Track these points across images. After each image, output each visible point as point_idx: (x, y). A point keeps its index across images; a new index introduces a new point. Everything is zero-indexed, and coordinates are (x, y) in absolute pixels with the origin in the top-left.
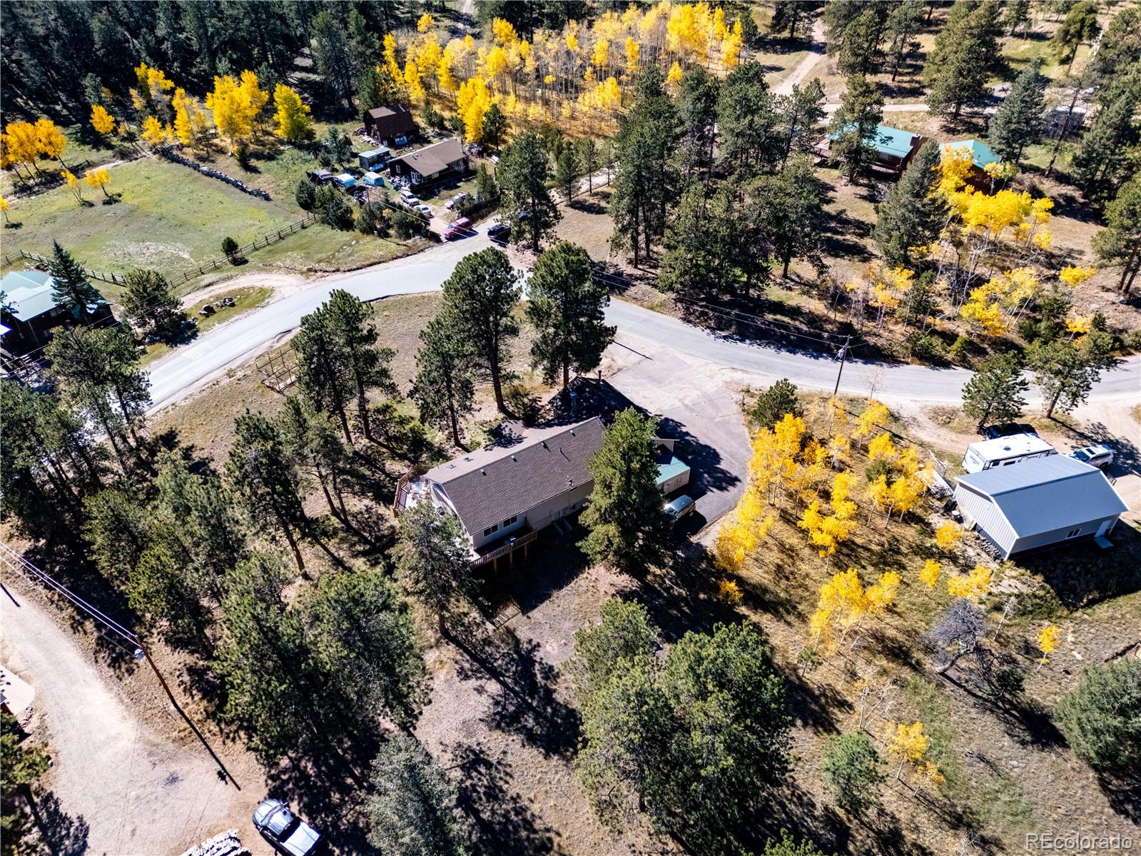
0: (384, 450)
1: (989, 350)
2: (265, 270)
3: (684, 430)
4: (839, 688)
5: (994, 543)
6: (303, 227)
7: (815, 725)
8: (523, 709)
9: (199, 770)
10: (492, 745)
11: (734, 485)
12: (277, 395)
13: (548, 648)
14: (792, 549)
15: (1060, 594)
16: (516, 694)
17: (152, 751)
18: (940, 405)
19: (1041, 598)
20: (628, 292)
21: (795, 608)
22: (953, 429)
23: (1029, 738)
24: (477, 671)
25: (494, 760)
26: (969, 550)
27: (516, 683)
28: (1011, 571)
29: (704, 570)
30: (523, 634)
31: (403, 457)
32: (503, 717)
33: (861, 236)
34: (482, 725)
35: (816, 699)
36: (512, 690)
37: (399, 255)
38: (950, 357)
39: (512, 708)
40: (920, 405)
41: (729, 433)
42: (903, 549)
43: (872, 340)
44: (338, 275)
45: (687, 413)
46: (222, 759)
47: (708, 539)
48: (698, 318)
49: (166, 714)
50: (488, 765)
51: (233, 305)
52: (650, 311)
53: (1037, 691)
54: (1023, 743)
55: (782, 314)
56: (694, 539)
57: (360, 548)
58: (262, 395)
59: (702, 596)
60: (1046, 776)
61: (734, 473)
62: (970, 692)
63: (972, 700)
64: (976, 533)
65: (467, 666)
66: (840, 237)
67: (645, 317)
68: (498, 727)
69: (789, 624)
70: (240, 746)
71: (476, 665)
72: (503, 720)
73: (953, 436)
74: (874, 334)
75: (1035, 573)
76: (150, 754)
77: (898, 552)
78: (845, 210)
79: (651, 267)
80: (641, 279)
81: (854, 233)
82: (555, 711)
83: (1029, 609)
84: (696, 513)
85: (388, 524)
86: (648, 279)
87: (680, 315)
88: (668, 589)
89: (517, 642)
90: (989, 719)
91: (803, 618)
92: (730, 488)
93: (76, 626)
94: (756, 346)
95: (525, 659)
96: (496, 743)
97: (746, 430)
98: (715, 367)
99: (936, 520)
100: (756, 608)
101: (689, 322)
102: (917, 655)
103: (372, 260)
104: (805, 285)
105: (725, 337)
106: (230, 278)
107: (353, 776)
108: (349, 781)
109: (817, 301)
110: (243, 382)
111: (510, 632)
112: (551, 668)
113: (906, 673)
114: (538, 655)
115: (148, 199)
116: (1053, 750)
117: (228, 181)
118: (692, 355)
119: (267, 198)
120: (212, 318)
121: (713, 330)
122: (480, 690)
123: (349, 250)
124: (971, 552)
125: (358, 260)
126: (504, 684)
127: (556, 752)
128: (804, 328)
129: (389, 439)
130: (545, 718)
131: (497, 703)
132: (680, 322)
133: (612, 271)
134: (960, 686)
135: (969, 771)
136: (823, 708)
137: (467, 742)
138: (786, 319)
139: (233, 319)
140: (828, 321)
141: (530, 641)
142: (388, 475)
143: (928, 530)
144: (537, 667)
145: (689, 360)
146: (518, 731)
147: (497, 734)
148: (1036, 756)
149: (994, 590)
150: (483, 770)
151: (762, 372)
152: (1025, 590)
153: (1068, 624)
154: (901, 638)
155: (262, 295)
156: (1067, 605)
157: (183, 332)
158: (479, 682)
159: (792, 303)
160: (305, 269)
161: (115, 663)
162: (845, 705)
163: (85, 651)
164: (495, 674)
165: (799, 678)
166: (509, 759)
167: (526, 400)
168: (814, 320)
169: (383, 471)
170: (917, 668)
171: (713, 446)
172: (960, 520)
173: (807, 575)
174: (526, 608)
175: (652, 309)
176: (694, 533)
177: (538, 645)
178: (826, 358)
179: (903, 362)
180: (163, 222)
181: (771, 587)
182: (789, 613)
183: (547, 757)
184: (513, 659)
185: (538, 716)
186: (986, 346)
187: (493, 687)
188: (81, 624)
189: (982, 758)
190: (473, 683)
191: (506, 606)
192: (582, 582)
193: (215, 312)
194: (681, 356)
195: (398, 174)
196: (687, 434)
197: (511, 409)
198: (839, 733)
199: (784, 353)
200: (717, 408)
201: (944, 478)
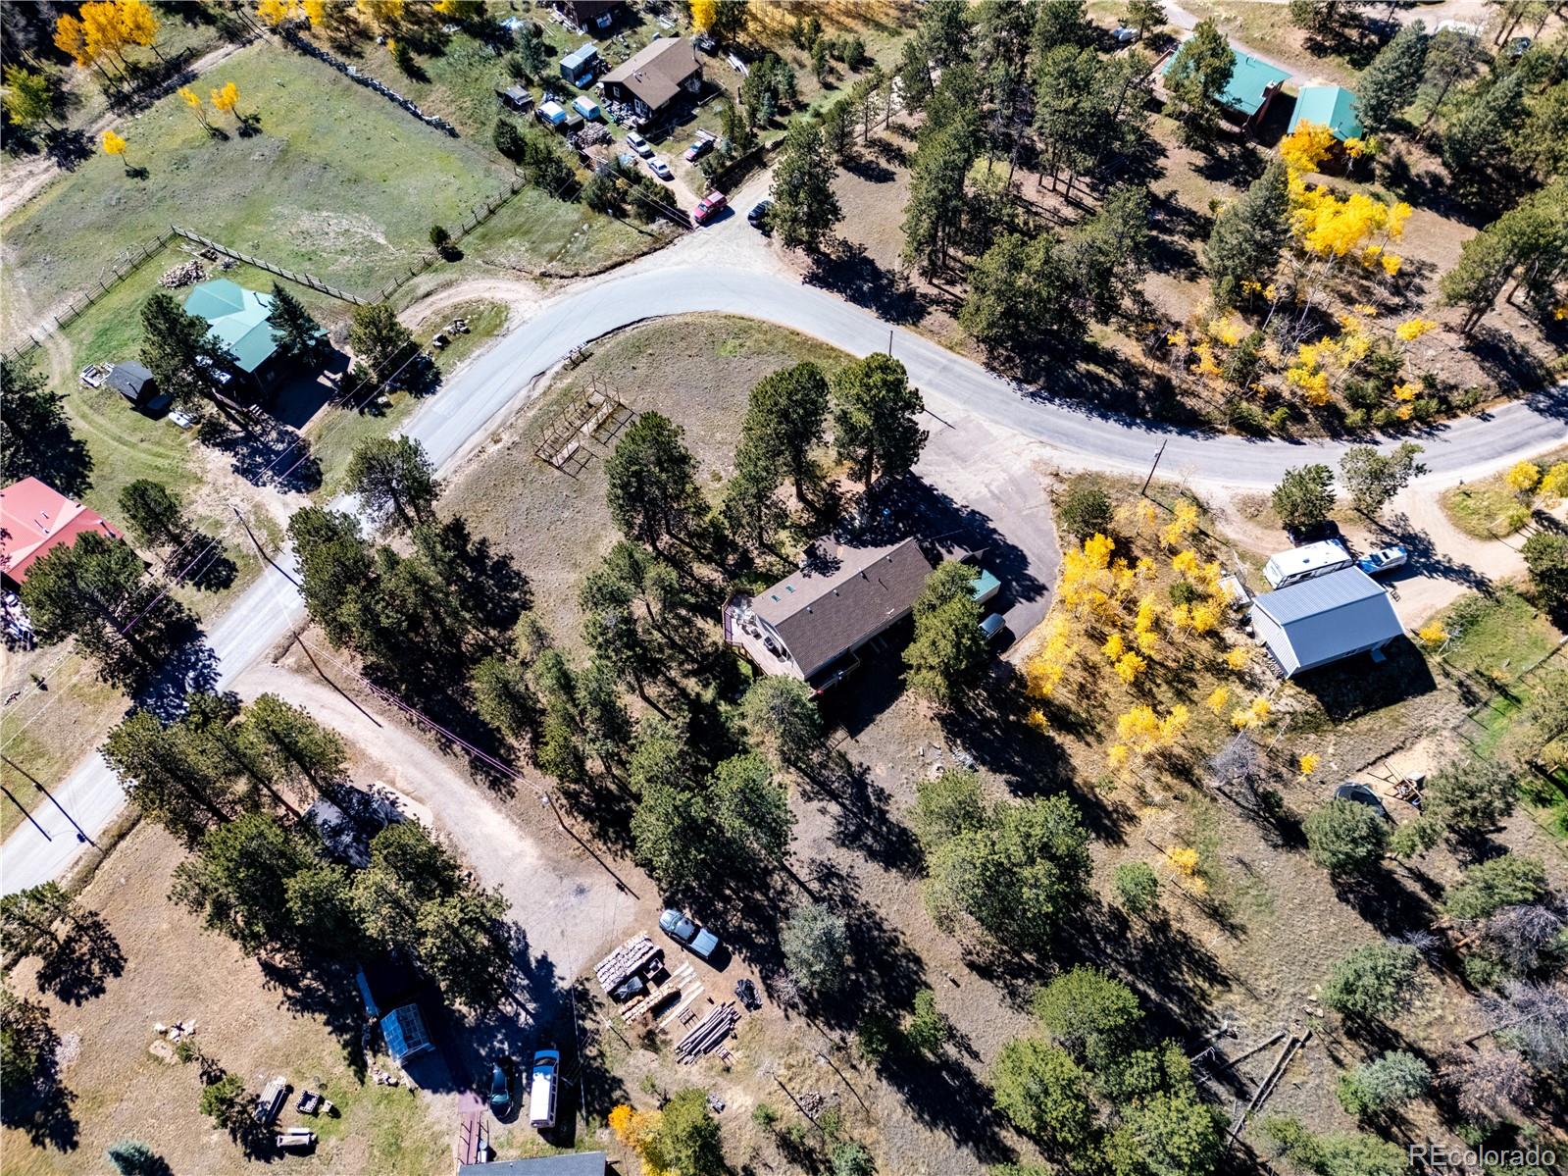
0: (687, 549)
1: (1311, 418)
2: (487, 271)
3: (991, 525)
4: (1129, 804)
5: (1279, 663)
6: (515, 192)
7: (1106, 839)
8: (862, 829)
9: (601, 885)
10: (840, 860)
11: (1041, 595)
12: (557, 473)
13: (878, 771)
14: (1094, 667)
15: (1329, 711)
16: (855, 814)
17: (556, 867)
18: (1250, 492)
19: (1312, 715)
20: (923, 322)
21: (1093, 728)
22: (1259, 523)
23: (1280, 842)
24: (817, 793)
25: (844, 873)
26: (1257, 667)
27: (854, 805)
28: (1291, 689)
29: (1014, 691)
30: (854, 758)
31: (709, 559)
32: (846, 836)
33: (1191, 237)
34: (829, 843)
35: (1108, 814)
36: (851, 811)
37: (645, 250)
38: (1268, 425)
39: (852, 828)
40: (1231, 493)
41: (1038, 530)
42: (1198, 666)
43: (1190, 402)
44: (578, 285)
45: (993, 503)
46: (617, 873)
47: (1016, 657)
48: (1003, 364)
49: (558, 834)
50: (840, 877)
51: (467, 331)
52: (949, 352)
53: (1293, 801)
54: (1275, 846)
55: (1097, 363)
56: (1003, 657)
57: (688, 667)
58: (540, 471)
59: (1012, 718)
60: (1289, 873)
61: (1042, 580)
62: (1238, 804)
63: (1239, 810)
64: (1264, 650)
65: (808, 788)
66: (1167, 238)
67: (944, 362)
68: (843, 845)
69: (1088, 744)
70: (628, 863)
71: (817, 788)
72: (847, 839)
73: (1258, 532)
74: (1192, 393)
75: (1310, 692)
76: (554, 869)
77: (1191, 669)
78: (1175, 192)
79: (948, 283)
80: (938, 303)
81: (1183, 232)
82: (889, 830)
83: (1301, 725)
84: (1006, 629)
85: (710, 640)
86: (945, 302)
87: (983, 359)
88: (980, 712)
89: (849, 765)
90: (1250, 826)
91: (1100, 738)
92: (1038, 598)
93: (445, 747)
94: (1066, 409)
95: (858, 782)
96: (845, 859)
97: (1054, 526)
98: (1022, 440)
99: (1230, 634)
100: (1060, 730)
101: (993, 369)
102: (1198, 771)
103: (616, 259)
104: (1123, 317)
105: (1033, 395)
106: (448, 285)
107: (730, 888)
108: (728, 892)
109: (1134, 343)
110: (514, 452)
111: (842, 756)
112: (882, 790)
113: (1187, 789)
114: (869, 778)
115: (294, 128)
116: (1298, 852)
117: (392, 98)
118: (997, 423)
119: (453, 133)
120: (449, 350)
121: (1019, 381)
122: (823, 811)
123: (583, 240)
124: (1258, 670)
125: (596, 257)
126: (842, 805)
127: (894, 866)
128: (1119, 383)
129: (690, 535)
130: (882, 836)
131: (839, 823)
132: (983, 369)
133: (902, 287)
134: (1230, 798)
135: (1227, 871)
136: (1115, 823)
137: (819, 858)
138: (1100, 371)
139: (474, 355)
140: (1145, 373)
141: (861, 765)
142: (698, 581)
143: (1223, 646)
144: (870, 789)
145: (995, 430)
146: (860, 848)
147: (843, 850)
148: (1284, 857)
149: (1273, 709)
150: (836, 882)
151: (1072, 448)
152: (1299, 707)
153: (1331, 737)
154: (1186, 755)
155: (497, 315)
156: (1333, 721)
157: (422, 374)
158: (821, 804)
159: (1106, 345)
160: (537, 272)
161: (494, 784)
162: (1132, 819)
163: (461, 773)
164: (834, 796)
165: (1095, 796)
166: (856, 872)
167: (824, 485)
168: (1131, 372)
169: (692, 575)
170: (1196, 784)
171: (1021, 547)
172: (1252, 635)
173: (1106, 694)
174: (854, 732)
175: (951, 348)
176: (1004, 651)
177: (868, 768)
178: (1140, 427)
179: (1219, 431)
180: (330, 174)
181: (1074, 708)
182: (1087, 732)
183: (886, 870)
184: (847, 782)
185: (876, 835)
186: (1308, 411)
187: (834, 808)
188: (450, 747)
189: (1241, 861)
190: (816, 804)
191: (835, 731)
192: (902, 705)
193: (449, 343)
194: (986, 425)
195: (616, 98)
196: (994, 531)
197: (810, 497)
198: (1126, 845)
199: (1097, 420)
200: (1024, 496)
201: (1243, 586)
